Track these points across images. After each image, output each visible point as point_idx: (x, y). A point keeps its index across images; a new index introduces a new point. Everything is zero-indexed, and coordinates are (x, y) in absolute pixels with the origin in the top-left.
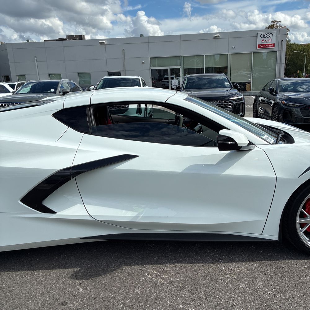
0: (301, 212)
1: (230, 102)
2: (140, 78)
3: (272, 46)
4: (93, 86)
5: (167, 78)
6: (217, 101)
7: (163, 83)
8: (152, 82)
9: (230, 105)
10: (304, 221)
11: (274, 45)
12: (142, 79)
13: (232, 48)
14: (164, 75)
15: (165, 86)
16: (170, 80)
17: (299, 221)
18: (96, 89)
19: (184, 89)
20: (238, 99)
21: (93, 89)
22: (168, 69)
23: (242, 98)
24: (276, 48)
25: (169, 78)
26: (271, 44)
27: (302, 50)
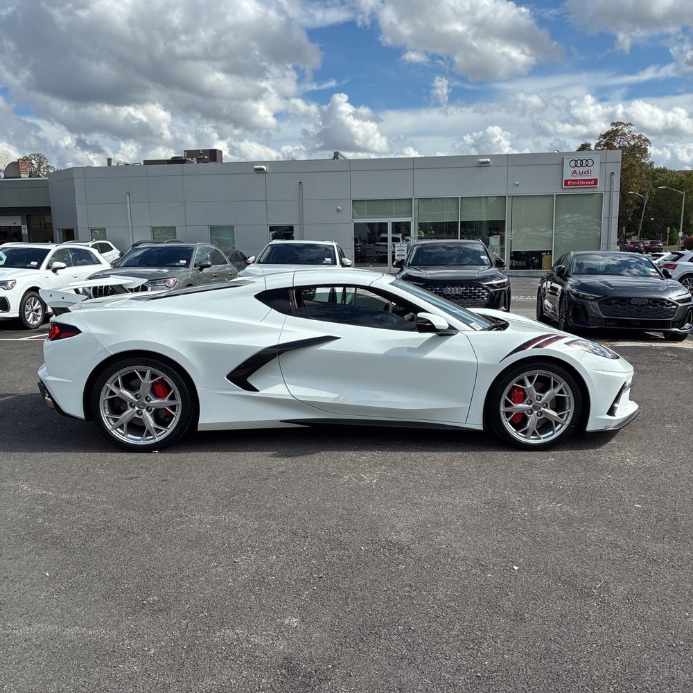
0: (506, 401)
1: (484, 289)
2: (334, 244)
3: (593, 182)
4: (254, 257)
5: (385, 240)
6: (462, 287)
7: (377, 249)
8: (356, 246)
9: (483, 294)
10: (509, 409)
11: (596, 181)
12: (337, 246)
13: (515, 184)
14: (380, 232)
15: (381, 255)
16: (390, 243)
17: (502, 409)
18: (259, 262)
19: (409, 265)
20: (499, 284)
21: (254, 262)
22: (387, 223)
23: (504, 283)
24: (600, 188)
25: (390, 240)
26: (591, 180)
27: (678, 183)
